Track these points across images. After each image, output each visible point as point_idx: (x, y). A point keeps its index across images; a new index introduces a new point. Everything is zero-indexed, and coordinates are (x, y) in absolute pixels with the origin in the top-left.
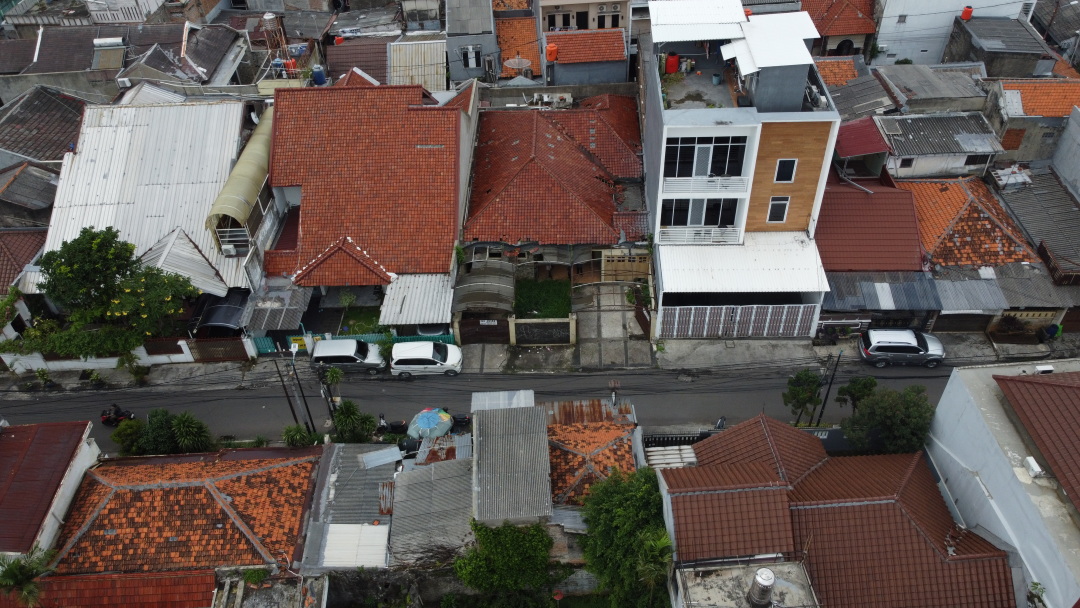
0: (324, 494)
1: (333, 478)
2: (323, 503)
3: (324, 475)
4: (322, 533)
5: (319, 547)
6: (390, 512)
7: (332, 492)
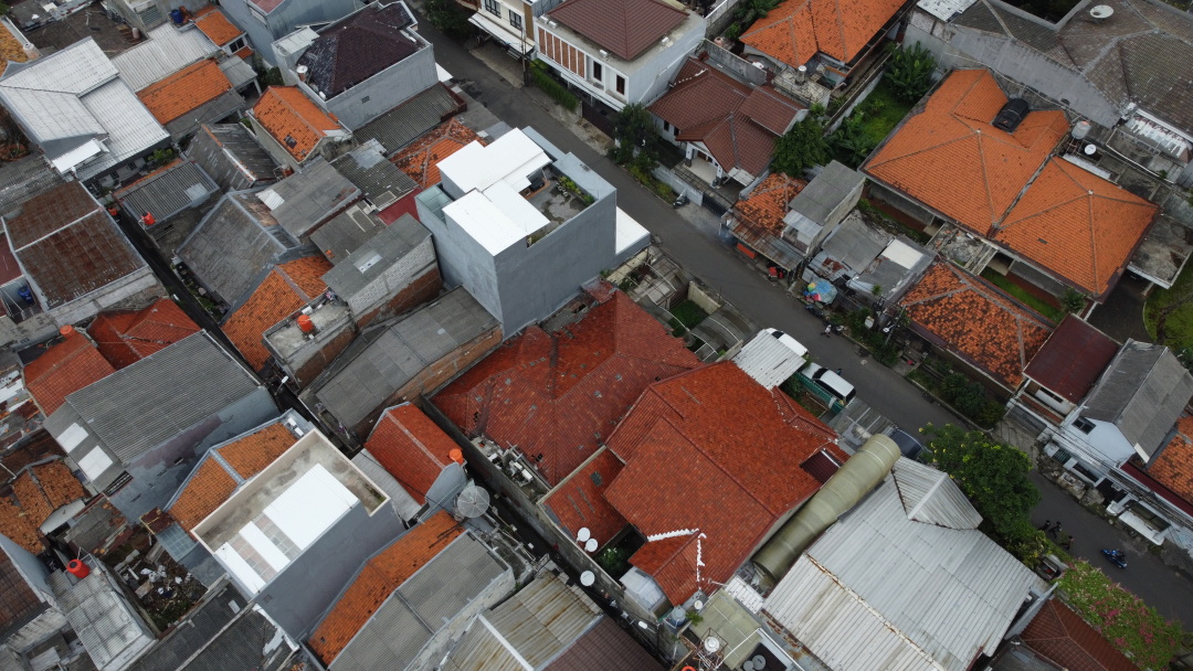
0: (904, 284)
1: (894, 290)
2: (906, 281)
3: (897, 293)
4: (916, 267)
5: (920, 263)
6: (876, 258)
7: (899, 283)
